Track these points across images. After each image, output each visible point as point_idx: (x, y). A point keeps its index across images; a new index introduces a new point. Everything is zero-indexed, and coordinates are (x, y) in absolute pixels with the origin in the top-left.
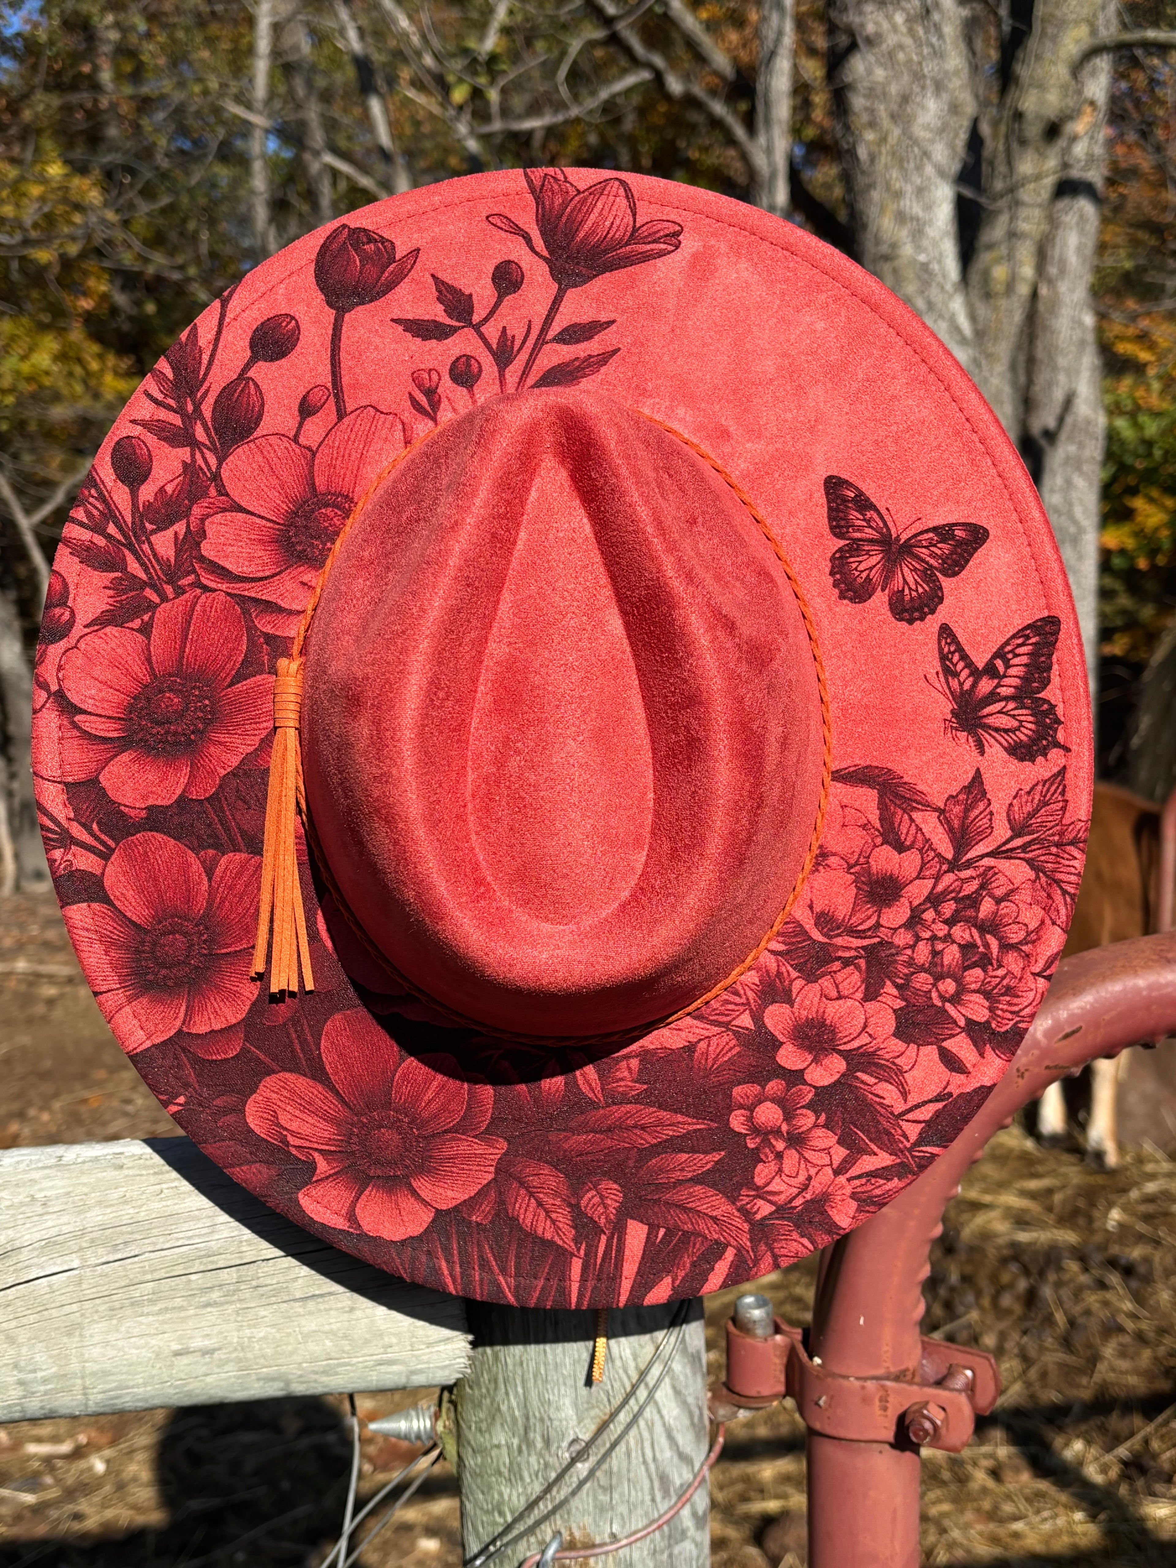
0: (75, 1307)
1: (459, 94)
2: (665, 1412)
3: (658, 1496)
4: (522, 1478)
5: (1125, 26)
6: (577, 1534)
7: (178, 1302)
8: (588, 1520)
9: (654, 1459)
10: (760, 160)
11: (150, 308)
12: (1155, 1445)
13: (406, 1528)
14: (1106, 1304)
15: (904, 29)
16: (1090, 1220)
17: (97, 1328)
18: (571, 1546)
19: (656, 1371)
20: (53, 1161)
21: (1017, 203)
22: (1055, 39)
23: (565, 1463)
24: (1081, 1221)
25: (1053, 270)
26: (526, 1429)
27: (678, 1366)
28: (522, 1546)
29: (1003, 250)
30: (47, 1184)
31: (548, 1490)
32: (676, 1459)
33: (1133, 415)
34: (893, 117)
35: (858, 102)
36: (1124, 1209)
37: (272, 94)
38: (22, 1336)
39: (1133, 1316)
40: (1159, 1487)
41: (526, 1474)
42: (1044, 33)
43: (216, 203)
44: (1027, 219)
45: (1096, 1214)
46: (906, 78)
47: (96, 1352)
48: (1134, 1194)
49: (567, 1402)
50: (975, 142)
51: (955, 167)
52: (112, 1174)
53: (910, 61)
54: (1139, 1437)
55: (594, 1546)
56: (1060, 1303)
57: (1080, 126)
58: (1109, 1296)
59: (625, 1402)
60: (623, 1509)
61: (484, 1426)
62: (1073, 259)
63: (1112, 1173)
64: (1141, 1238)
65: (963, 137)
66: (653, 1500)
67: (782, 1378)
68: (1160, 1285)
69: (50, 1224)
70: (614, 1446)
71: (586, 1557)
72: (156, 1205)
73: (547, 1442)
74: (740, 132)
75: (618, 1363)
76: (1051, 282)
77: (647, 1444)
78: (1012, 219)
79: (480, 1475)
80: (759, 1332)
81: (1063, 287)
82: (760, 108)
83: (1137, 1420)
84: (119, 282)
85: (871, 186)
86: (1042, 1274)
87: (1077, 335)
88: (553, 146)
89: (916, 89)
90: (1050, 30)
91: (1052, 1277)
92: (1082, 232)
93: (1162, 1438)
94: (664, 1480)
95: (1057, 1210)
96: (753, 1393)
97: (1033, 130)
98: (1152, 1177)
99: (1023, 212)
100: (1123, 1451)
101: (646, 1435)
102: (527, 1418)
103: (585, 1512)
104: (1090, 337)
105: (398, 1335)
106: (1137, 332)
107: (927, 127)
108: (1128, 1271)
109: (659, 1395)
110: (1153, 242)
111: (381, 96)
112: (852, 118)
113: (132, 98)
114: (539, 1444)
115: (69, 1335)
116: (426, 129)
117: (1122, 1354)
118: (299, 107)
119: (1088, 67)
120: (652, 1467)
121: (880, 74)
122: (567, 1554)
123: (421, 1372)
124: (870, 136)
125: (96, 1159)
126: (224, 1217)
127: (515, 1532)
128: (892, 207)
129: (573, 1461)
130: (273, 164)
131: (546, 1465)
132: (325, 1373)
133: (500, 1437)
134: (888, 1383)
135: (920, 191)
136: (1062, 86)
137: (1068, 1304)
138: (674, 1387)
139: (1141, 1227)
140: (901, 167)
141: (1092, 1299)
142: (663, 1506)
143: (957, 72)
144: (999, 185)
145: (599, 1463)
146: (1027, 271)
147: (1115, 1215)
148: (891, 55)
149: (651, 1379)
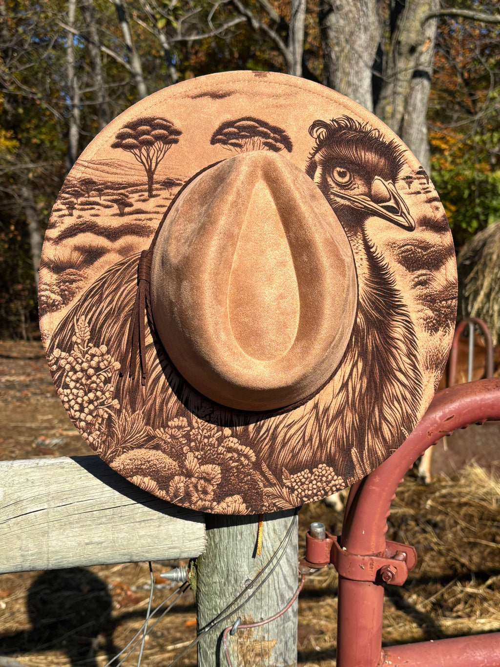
0: (45, 525)
1: (161, 24)
2: (283, 569)
3: (280, 603)
4: (225, 596)
5: (442, 7)
6: (247, 618)
7: (89, 523)
8: (252, 613)
9: (279, 588)
10: (290, 57)
11: (21, 111)
12: (446, 596)
13: (135, 631)
14: (426, 539)
15: (352, 4)
16: (419, 504)
17: (54, 533)
18: (245, 623)
19: (280, 552)
20: (34, 465)
21: (397, 79)
22: (414, 11)
23: (243, 589)
24: (416, 505)
25: (410, 109)
26: (228, 576)
27: (288, 550)
28: (224, 623)
29: (391, 99)
30: (32, 474)
31: (236, 600)
32: (287, 588)
33: (439, 171)
34: (347, 41)
35: (332, 34)
36: (433, 501)
37: (77, 19)
38: (24, 536)
39: (437, 544)
40: (447, 613)
41: (227, 594)
42: (410, 8)
43: (50, 66)
44: (401, 86)
45: (422, 502)
46: (353, 25)
47: (54, 543)
48: (437, 494)
49: (245, 564)
50: (380, 53)
51: (371, 63)
52: (60, 470)
53: (354, 18)
54: (439, 593)
55: (254, 623)
56: (407, 538)
57: (423, 48)
58: (428, 536)
59: (268, 564)
60: (266, 608)
61: (209, 575)
62: (419, 105)
63: (428, 486)
64: (440, 512)
65: (375, 50)
66: (278, 605)
67: (329, 556)
68: (448, 532)
69: (35, 490)
70: (263, 582)
71: (251, 628)
72: (79, 483)
73: (236, 581)
74: (282, 45)
75: (266, 549)
76: (409, 113)
77: (276, 582)
78: (395, 86)
79: (208, 595)
80: (320, 537)
81: (414, 116)
82: (291, 35)
83: (439, 586)
84: (7, 99)
85: (337, 70)
86: (399, 527)
87: (419, 137)
88: (197, 47)
89: (357, 29)
90: (412, 7)
91: (404, 528)
92: (423, 93)
93: (449, 593)
94: (282, 596)
95: (406, 499)
96: (317, 562)
97: (405, 49)
98: (444, 487)
99: (400, 83)
100: (433, 599)
101: (276, 578)
102: (228, 571)
103: (251, 609)
104: (425, 137)
105: (178, 537)
106: (441, 136)
107: (360, 46)
108: (435, 525)
109: (281, 562)
110: (450, 98)
111: (127, 22)
112: (330, 41)
113: (13, 18)
114: (233, 582)
115: (43, 536)
116: (142, 37)
117: (433, 559)
118: (88, 26)
119: (427, 24)
120: (278, 591)
121: (342, 22)
122: (243, 626)
123: (186, 552)
124: (337, 49)
125: (52, 465)
126: (108, 488)
127: (222, 618)
128: (345, 79)
129: (247, 588)
130: (76, 50)
131: (236, 590)
132: (147, 552)
133: (216, 579)
134: (374, 558)
135: (357, 73)
136: (417, 31)
137: (410, 539)
138: (287, 559)
139: (440, 508)
140: (350, 63)
141: (420, 537)
142: (282, 607)
143: (373, 23)
144: (390, 72)
145: (257, 589)
146: (400, 109)
147: (429, 502)
148: (347, 14)
149: (278, 556)
